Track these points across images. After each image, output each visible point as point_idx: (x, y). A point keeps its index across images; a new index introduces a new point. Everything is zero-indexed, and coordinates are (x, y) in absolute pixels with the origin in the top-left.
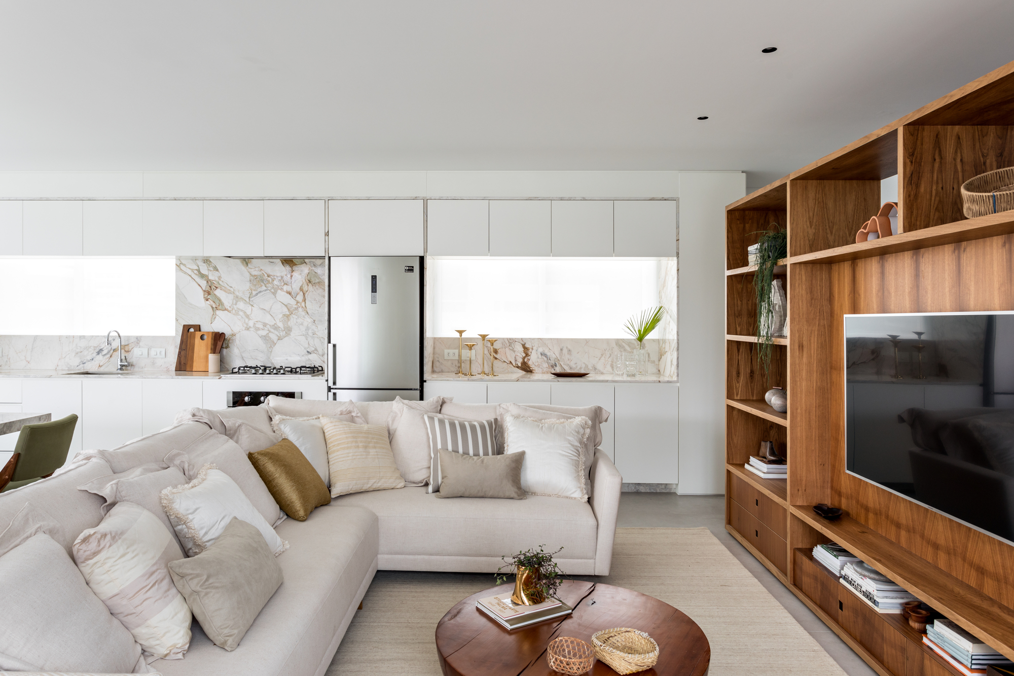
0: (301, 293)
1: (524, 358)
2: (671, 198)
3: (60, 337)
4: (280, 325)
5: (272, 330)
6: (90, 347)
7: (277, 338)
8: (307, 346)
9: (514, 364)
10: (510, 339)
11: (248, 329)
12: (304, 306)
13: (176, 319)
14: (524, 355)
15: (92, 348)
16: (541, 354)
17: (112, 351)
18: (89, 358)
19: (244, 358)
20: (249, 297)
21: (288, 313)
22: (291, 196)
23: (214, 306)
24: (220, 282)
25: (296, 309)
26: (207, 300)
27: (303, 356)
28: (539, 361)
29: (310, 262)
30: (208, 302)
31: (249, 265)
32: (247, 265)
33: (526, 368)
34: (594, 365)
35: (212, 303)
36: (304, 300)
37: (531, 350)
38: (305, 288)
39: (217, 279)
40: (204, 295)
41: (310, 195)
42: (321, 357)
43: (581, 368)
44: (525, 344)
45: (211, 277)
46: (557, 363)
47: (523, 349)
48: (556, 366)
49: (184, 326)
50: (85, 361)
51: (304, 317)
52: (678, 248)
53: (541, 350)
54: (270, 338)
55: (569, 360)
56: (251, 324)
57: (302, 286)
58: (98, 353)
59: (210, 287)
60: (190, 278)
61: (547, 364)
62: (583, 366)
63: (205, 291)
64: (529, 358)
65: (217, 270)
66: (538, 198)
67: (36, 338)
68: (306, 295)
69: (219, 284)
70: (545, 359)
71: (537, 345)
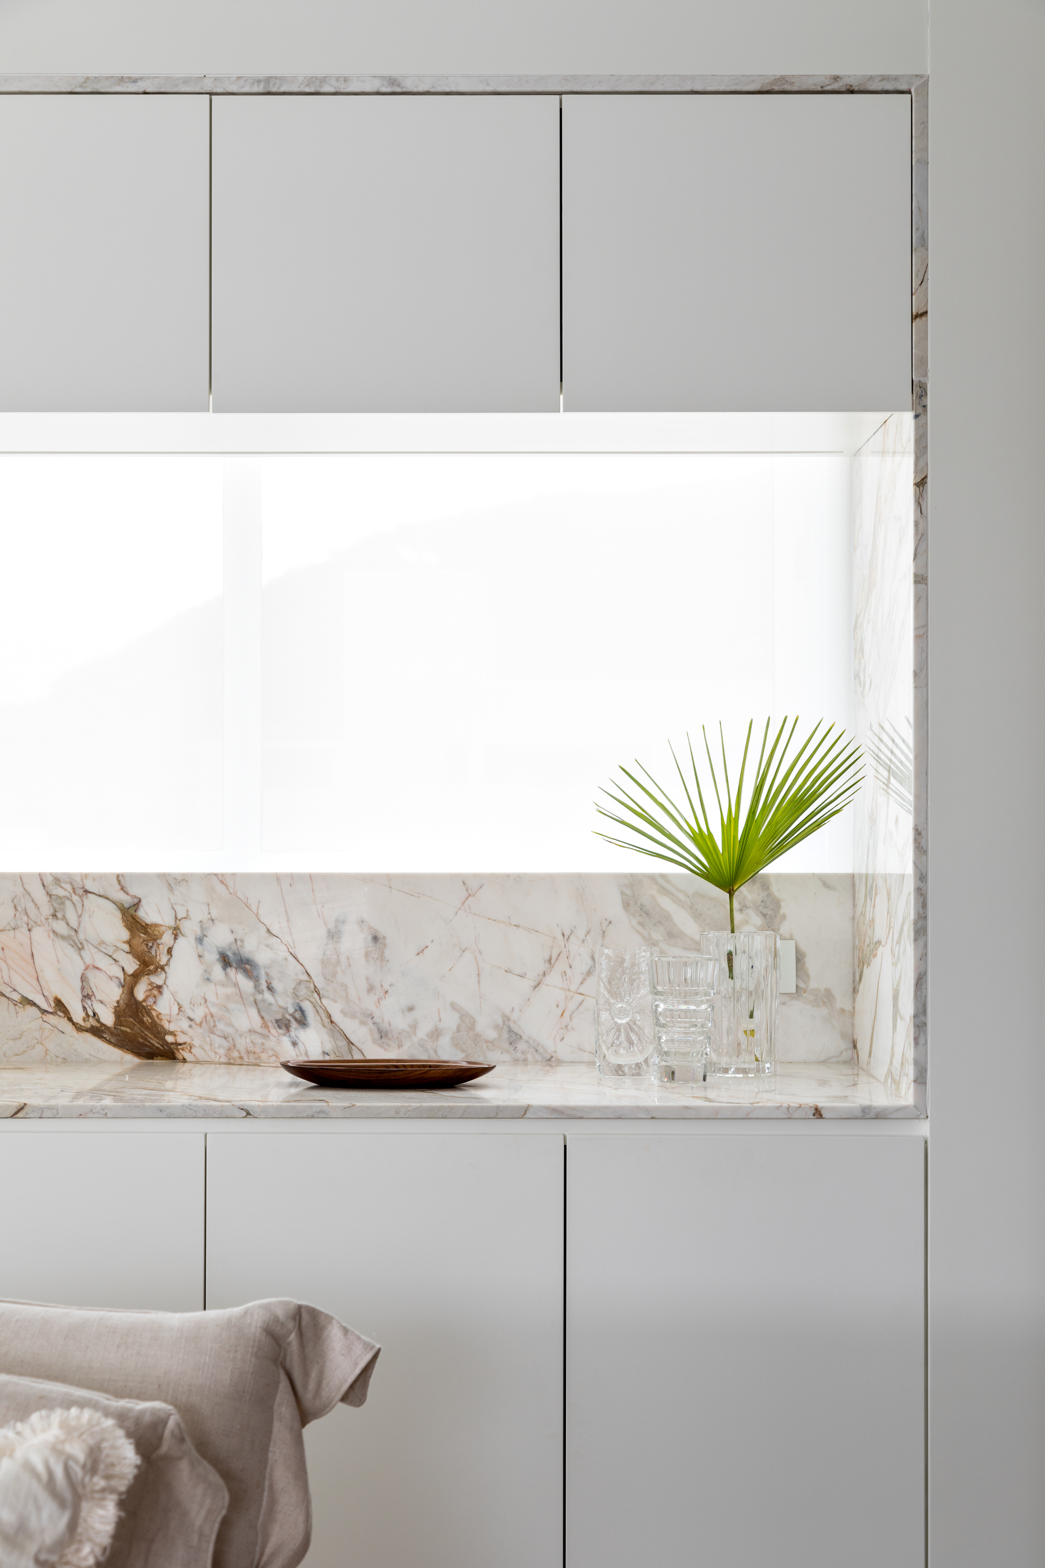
1: (136, 977)
2: (884, 78)
9: (78, 1016)
10: (57, 879)
14: (132, 966)
16: (225, 961)
28: (211, 998)
33: (144, 1036)
34: (506, 1018)
37: (167, 939)
43: (436, 1034)
44: (137, 905)
46: (307, 1006)
47: (125, 934)
48: (302, 1022)
52: (919, 362)
53: (220, 937)
55: (371, 989)
61: (253, 1012)
62: (451, 1021)
64: (158, 980)
66: (135, 81)
70: (246, 984)
71: (198, 914)
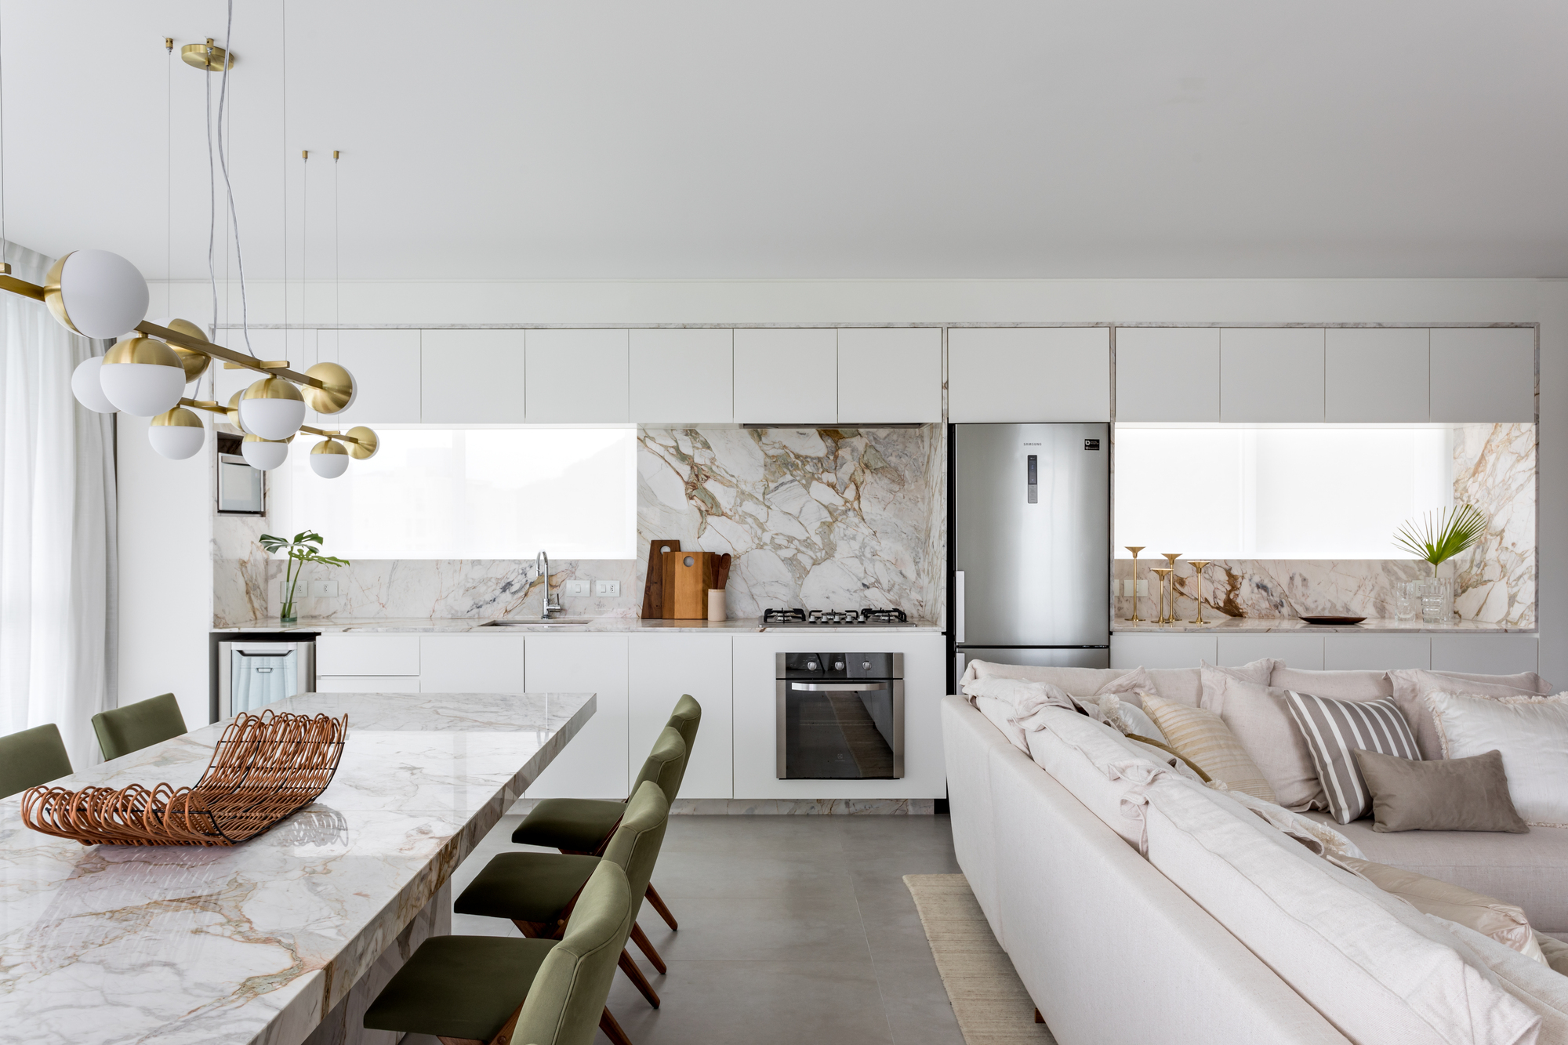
0: (853, 486)
1: (1228, 593)
2: (1527, 323)
3: (438, 562)
4: (817, 539)
5: (803, 549)
6: (490, 580)
7: (811, 561)
8: (862, 575)
9: (1212, 603)
10: (1206, 561)
11: (761, 547)
12: (857, 508)
13: (638, 530)
14: (1229, 588)
15: (493, 580)
16: (1258, 587)
17: (528, 586)
18: (488, 597)
19: (755, 597)
20: (764, 494)
21: (829, 519)
22: (884, 321)
23: (703, 508)
24: (714, 468)
25: (845, 512)
26: (691, 498)
27: (855, 592)
28: (1254, 598)
29: (868, 433)
30: (692, 502)
31: (763, 438)
32: (760, 439)
33: (1232, 610)
34: (1346, 604)
35: (700, 503)
36: (858, 498)
37: (1240, 580)
38: (859, 478)
39: (708, 463)
40: (686, 489)
41: (917, 320)
42: (887, 594)
43: (1324, 609)
44: (1231, 569)
45: (697, 460)
46: (1284, 601)
47: (1227, 578)
48: (1282, 606)
49: (653, 543)
50: (481, 603)
51: (857, 526)
52: (1537, 408)
53: (1257, 579)
54: (800, 563)
55: (1303, 595)
56: (766, 538)
57: (853, 474)
58: (504, 589)
59: (697, 476)
60: (663, 461)
61: (1267, 602)
62: (1328, 605)
63: (687, 483)
64: (1237, 592)
65: (709, 448)
66: (1302, 324)
67: (395, 564)
68: (861, 489)
69: (712, 471)
70: (1264, 594)
71: (1250, 572)
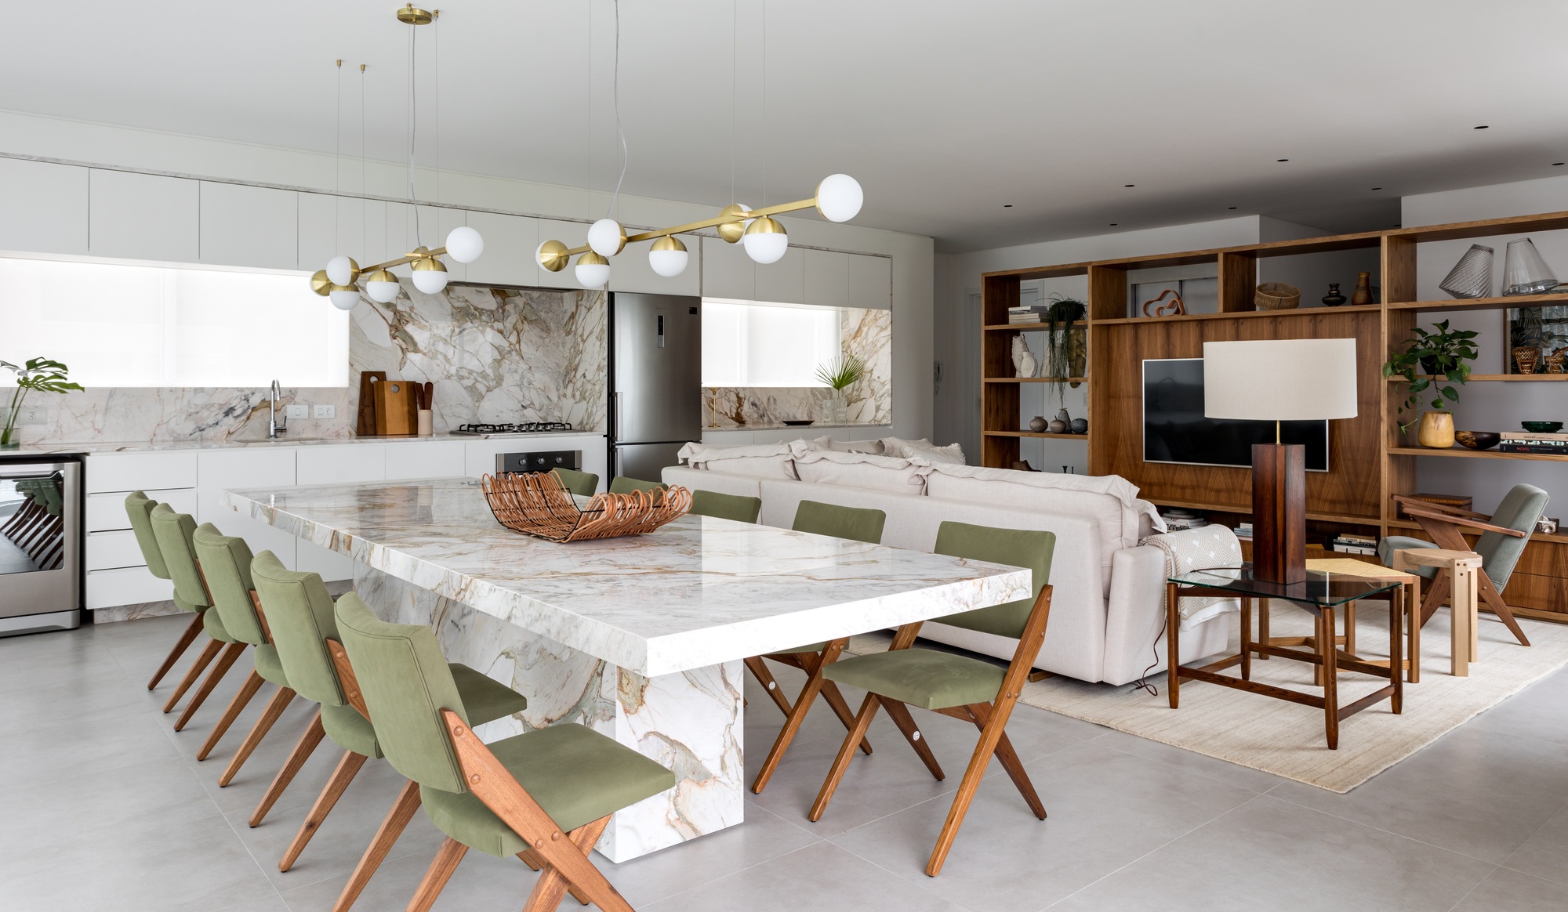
0: (515, 333)
1: (738, 408)
2: (888, 255)
3: (159, 391)
4: (490, 372)
5: (480, 379)
6: (213, 405)
7: (485, 389)
8: (521, 399)
9: (729, 415)
10: (726, 388)
11: (449, 377)
12: (518, 349)
13: (350, 363)
14: (738, 405)
15: (216, 406)
16: (752, 404)
17: (250, 411)
18: (211, 421)
19: (444, 416)
20: (451, 336)
21: (499, 357)
22: (569, 216)
23: (404, 346)
24: (413, 315)
25: (510, 352)
26: (395, 338)
27: (517, 411)
28: (750, 411)
29: (526, 294)
30: (395, 341)
31: (451, 294)
32: (448, 294)
33: (740, 420)
34: (794, 414)
35: (401, 342)
36: (519, 342)
37: (743, 400)
38: (520, 327)
39: (408, 310)
40: (391, 331)
42: (538, 413)
44: (739, 394)
45: (400, 308)
46: (765, 413)
47: (737, 399)
48: (764, 416)
49: (364, 374)
50: (204, 427)
51: (518, 362)
52: (891, 302)
53: (752, 400)
54: (477, 390)
55: (774, 409)
56: (453, 371)
57: (516, 324)
58: (227, 414)
59: (399, 320)
60: (371, 307)
61: (756, 414)
62: (786, 415)
63: (391, 326)
64: (742, 409)
65: (409, 298)
67: (112, 392)
68: (521, 335)
69: (411, 317)
70: (755, 409)
71: (748, 395)
